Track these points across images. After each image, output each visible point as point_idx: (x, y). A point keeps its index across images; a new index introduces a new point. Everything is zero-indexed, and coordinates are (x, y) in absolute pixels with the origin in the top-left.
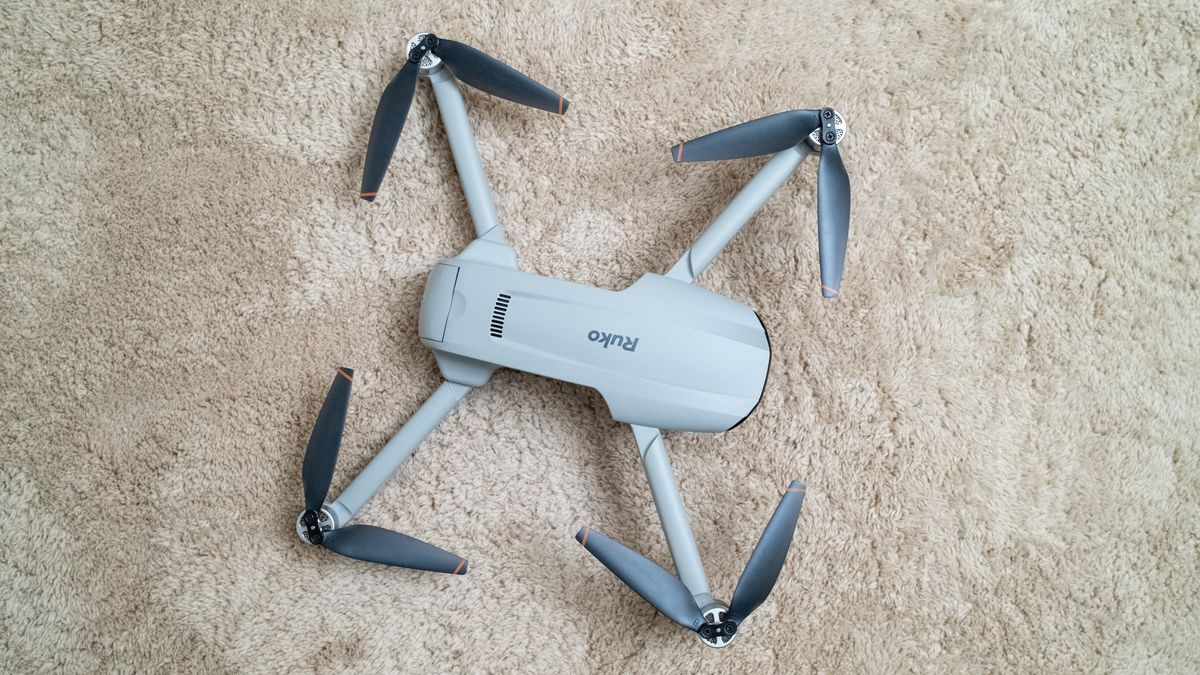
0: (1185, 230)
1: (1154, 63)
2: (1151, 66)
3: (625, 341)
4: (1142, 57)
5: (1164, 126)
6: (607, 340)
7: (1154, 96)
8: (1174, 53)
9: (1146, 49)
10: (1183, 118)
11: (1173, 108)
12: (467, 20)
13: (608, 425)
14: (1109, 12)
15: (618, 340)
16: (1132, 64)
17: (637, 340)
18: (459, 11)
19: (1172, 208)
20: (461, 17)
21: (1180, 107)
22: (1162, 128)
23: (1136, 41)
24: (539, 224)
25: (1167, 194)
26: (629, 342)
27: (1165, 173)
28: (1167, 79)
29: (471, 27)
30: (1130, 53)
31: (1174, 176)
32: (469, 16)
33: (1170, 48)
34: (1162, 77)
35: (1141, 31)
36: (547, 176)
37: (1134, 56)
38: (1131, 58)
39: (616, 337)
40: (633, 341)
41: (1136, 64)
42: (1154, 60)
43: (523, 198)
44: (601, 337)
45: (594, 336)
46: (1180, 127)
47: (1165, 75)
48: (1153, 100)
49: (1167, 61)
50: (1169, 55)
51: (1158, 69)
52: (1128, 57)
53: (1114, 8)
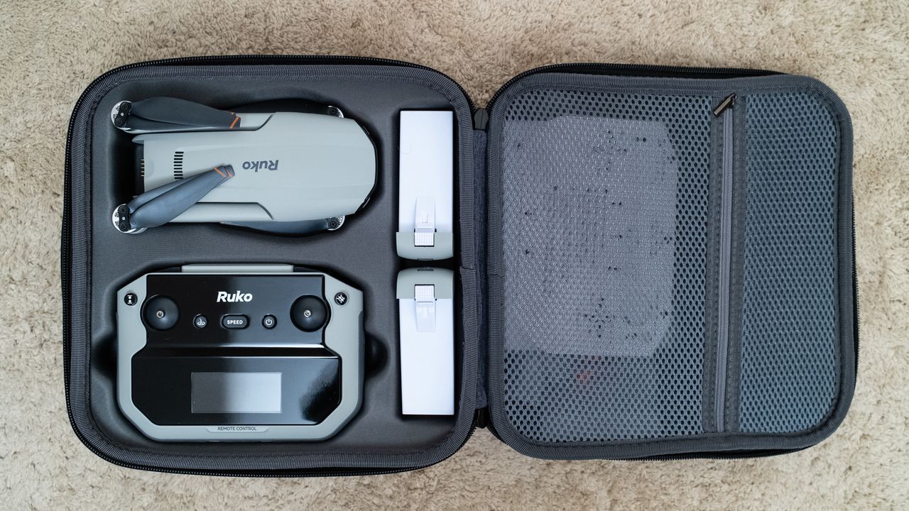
0: (589, 471)
1: (707, 484)
2: (706, 481)
3: (269, 164)
4: (714, 477)
5: (663, 477)
6: (256, 166)
7: (686, 477)
8: (710, 499)
9: (718, 481)
10: (665, 492)
11: (673, 487)
12: (880, 23)
13: (574, 39)
14: (752, 464)
15: (264, 164)
16: (711, 468)
17: (277, 161)
18: (888, 19)
19: (606, 466)
20: (883, 20)
21: (672, 493)
22: (662, 475)
23: (727, 477)
24: (724, 32)
25: (617, 466)
26: (272, 164)
27: (631, 469)
28: (694, 489)
29: (874, 25)
30: (719, 470)
31: (627, 474)
32: (882, 25)
33: (714, 497)
34: (696, 486)
35: (732, 482)
36: (756, 47)
37: (716, 472)
38: (716, 470)
39: (262, 163)
40: (274, 162)
41: (711, 471)
42: (710, 485)
43: (745, 27)
44: (252, 165)
45: (246, 165)
46: (659, 488)
47: (698, 489)
48: (683, 476)
49: (706, 493)
50: (711, 495)
51: (703, 485)
52: (717, 467)
53: (754, 468)
